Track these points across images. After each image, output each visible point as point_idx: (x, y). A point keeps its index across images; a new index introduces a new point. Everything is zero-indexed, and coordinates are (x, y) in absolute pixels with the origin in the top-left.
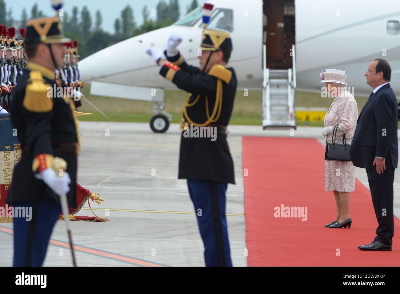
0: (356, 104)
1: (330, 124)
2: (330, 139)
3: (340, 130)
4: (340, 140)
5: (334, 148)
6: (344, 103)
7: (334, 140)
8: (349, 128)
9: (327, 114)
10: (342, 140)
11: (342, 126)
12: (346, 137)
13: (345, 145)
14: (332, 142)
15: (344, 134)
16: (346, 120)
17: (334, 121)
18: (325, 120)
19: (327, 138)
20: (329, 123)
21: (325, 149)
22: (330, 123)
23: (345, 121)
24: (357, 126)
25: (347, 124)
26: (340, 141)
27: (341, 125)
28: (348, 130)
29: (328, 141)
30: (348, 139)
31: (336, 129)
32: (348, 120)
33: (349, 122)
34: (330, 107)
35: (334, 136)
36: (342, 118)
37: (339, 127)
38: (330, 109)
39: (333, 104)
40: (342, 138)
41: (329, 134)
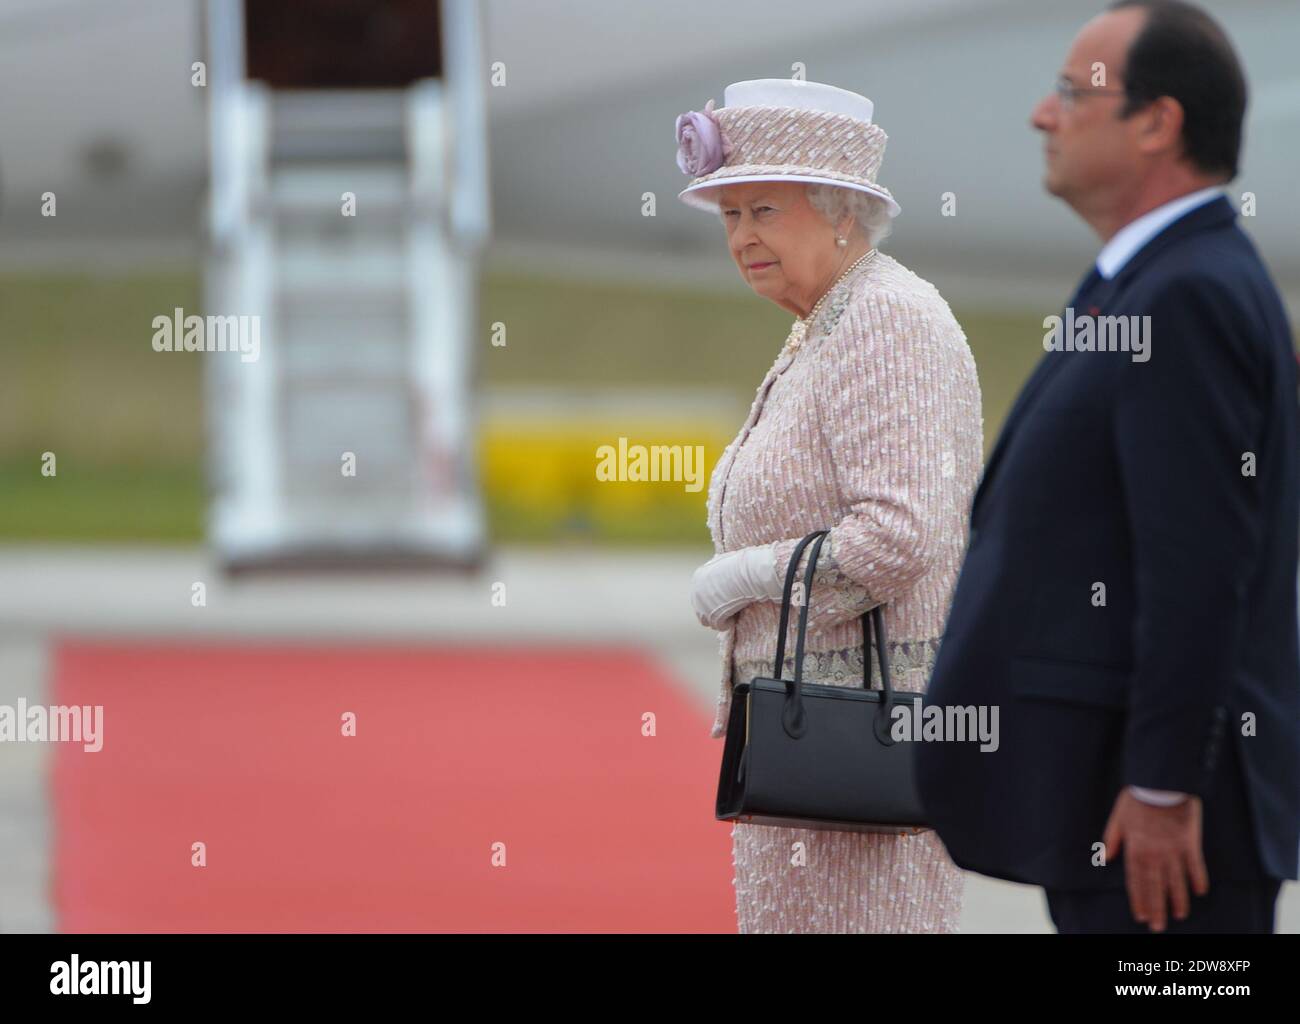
0: (971, 364)
1: (757, 527)
2: (760, 648)
3: (841, 577)
4: (844, 654)
5: (797, 724)
6: (875, 354)
7: (790, 652)
8: (910, 557)
9: (730, 448)
10: (856, 657)
11: (860, 539)
12: (891, 633)
13: (882, 694)
14: (778, 674)
15: (876, 612)
16: (886, 491)
17: (787, 498)
18: (714, 494)
19: (735, 641)
20: (747, 522)
21: (719, 734)
22: (760, 521)
23: (883, 502)
24: (973, 547)
25: (900, 527)
26: (837, 663)
27: (846, 538)
28: (908, 577)
29: (739, 663)
30: (905, 647)
31: (804, 565)
32: (902, 495)
33: (916, 507)
34: (761, 390)
35: (793, 625)
36: (859, 481)
37: (833, 548)
38: (761, 408)
39: (780, 362)
40: (854, 638)
41: (752, 605)
